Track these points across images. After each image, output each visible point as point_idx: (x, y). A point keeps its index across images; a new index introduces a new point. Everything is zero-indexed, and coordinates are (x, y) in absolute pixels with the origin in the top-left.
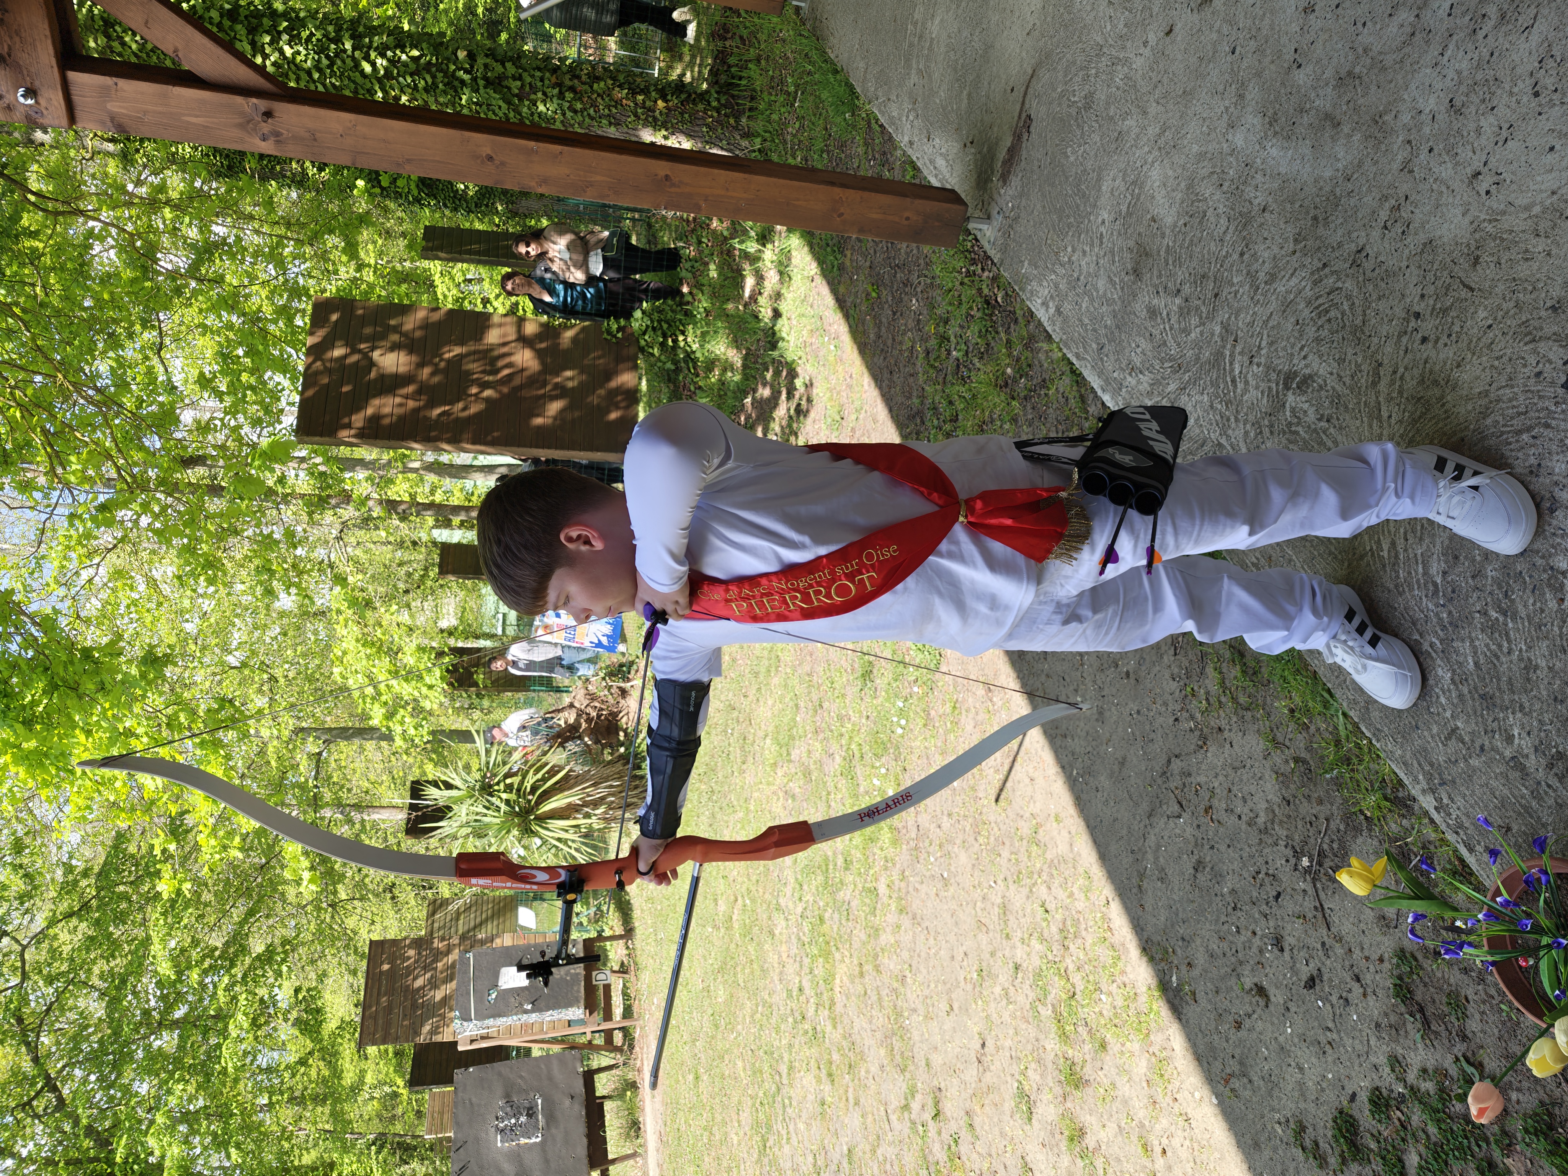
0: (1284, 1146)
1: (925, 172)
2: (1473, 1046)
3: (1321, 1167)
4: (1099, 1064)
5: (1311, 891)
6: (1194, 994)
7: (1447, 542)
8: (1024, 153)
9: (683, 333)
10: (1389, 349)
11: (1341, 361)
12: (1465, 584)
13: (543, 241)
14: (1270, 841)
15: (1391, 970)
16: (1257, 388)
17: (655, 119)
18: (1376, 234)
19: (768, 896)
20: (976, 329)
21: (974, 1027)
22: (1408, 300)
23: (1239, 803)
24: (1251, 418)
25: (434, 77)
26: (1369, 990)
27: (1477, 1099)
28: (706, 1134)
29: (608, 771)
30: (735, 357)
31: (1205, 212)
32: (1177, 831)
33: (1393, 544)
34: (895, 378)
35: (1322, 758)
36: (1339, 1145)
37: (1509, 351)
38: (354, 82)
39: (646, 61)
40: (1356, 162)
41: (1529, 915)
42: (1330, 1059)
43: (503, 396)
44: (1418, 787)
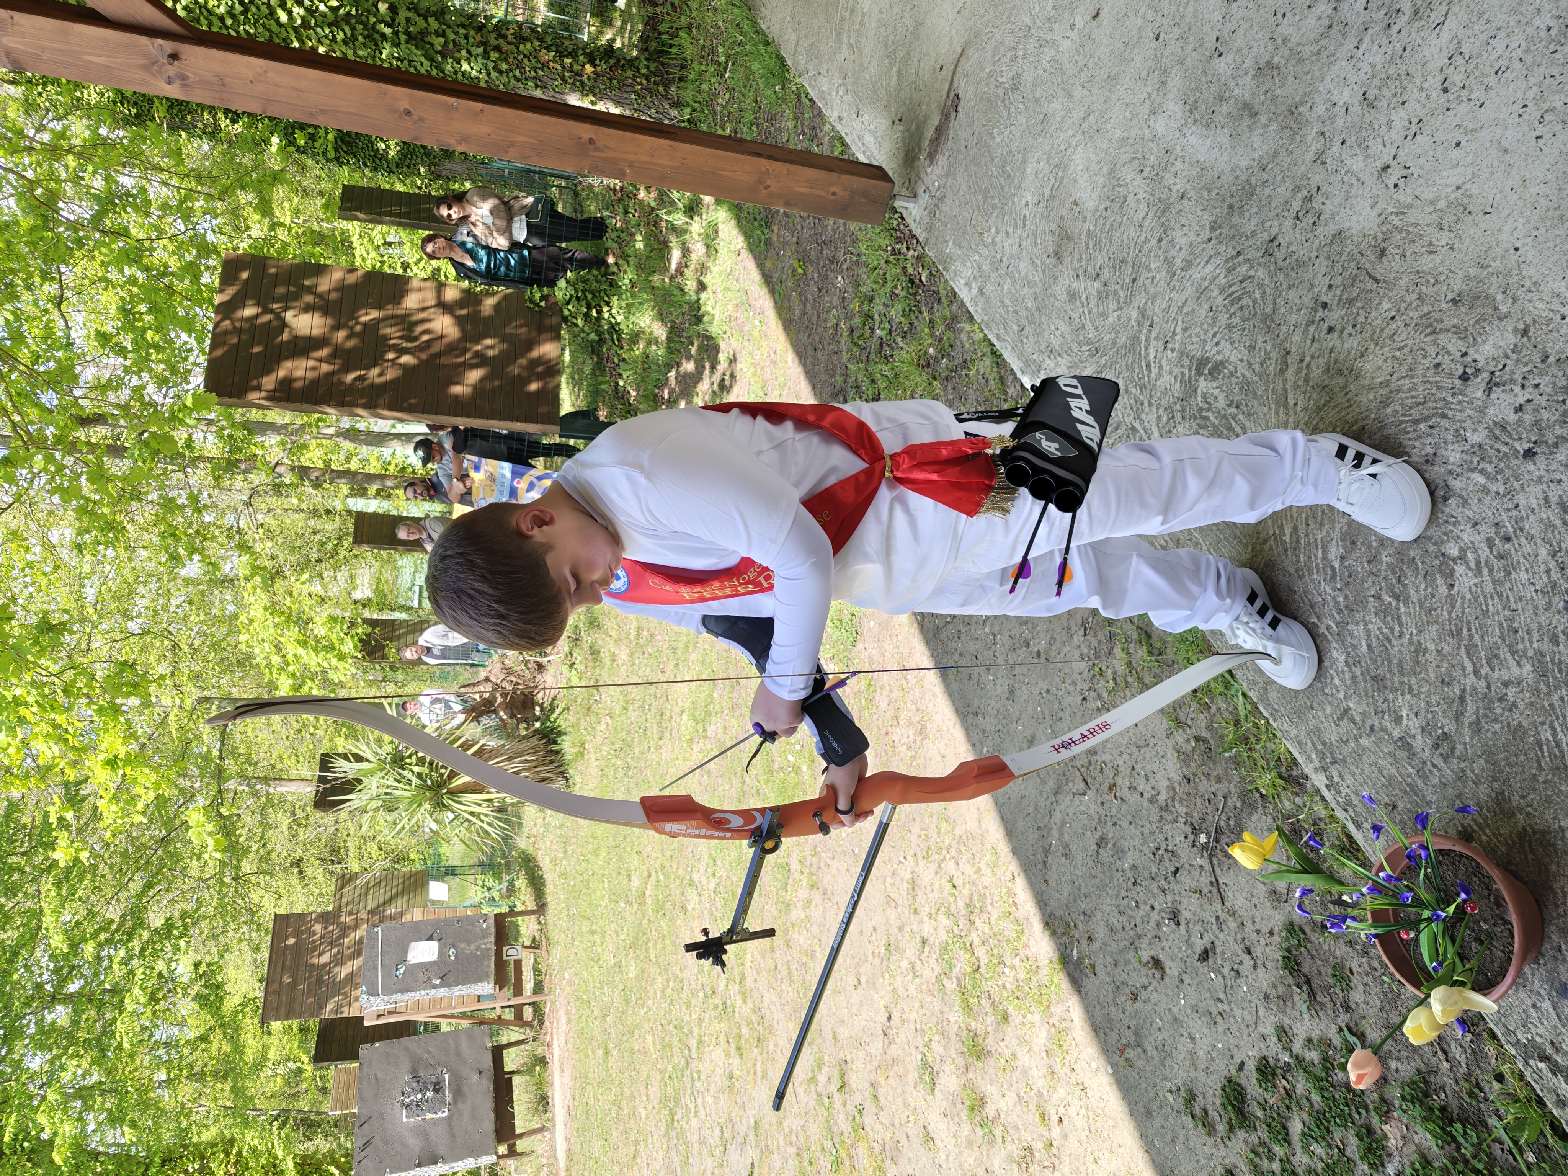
0: (1174, 1114)
1: (854, 148)
2: (1356, 1016)
3: (1209, 1134)
4: (1001, 1035)
5: (1207, 867)
6: (1093, 966)
7: (1345, 528)
8: (951, 132)
9: (608, 304)
10: (1296, 338)
11: (1251, 349)
12: (1361, 568)
13: (465, 204)
14: (1170, 818)
15: (1280, 943)
16: (1170, 373)
17: (583, 84)
18: (1288, 224)
19: (681, 872)
20: (900, 308)
21: (881, 1000)
22: (1316, 290)
23: (1142, 780)
24: (1164, 402)
25: (353, 29)
26: (1259, 962)
27: (1357, 1066)
28: (614, 1108)
29: (523, 746)
30: (660, 332)
31: (1125, 197)
32: (1082, 808)
33: (1295, 529)
34: (819, 355)
35: (1222, 737)
36: (1227, 1112)
37: (1410, 342)
38: (269, 30)
39: (577, 25)
40: (1271, 152)
41: (1411, 890)
42: (1220, 1029)
43: (422, 362)
44: (1311, 765)
